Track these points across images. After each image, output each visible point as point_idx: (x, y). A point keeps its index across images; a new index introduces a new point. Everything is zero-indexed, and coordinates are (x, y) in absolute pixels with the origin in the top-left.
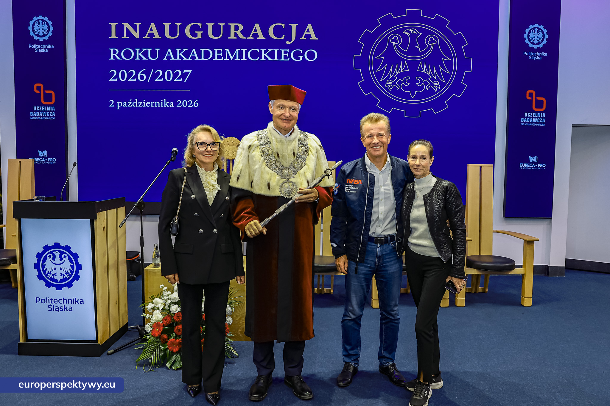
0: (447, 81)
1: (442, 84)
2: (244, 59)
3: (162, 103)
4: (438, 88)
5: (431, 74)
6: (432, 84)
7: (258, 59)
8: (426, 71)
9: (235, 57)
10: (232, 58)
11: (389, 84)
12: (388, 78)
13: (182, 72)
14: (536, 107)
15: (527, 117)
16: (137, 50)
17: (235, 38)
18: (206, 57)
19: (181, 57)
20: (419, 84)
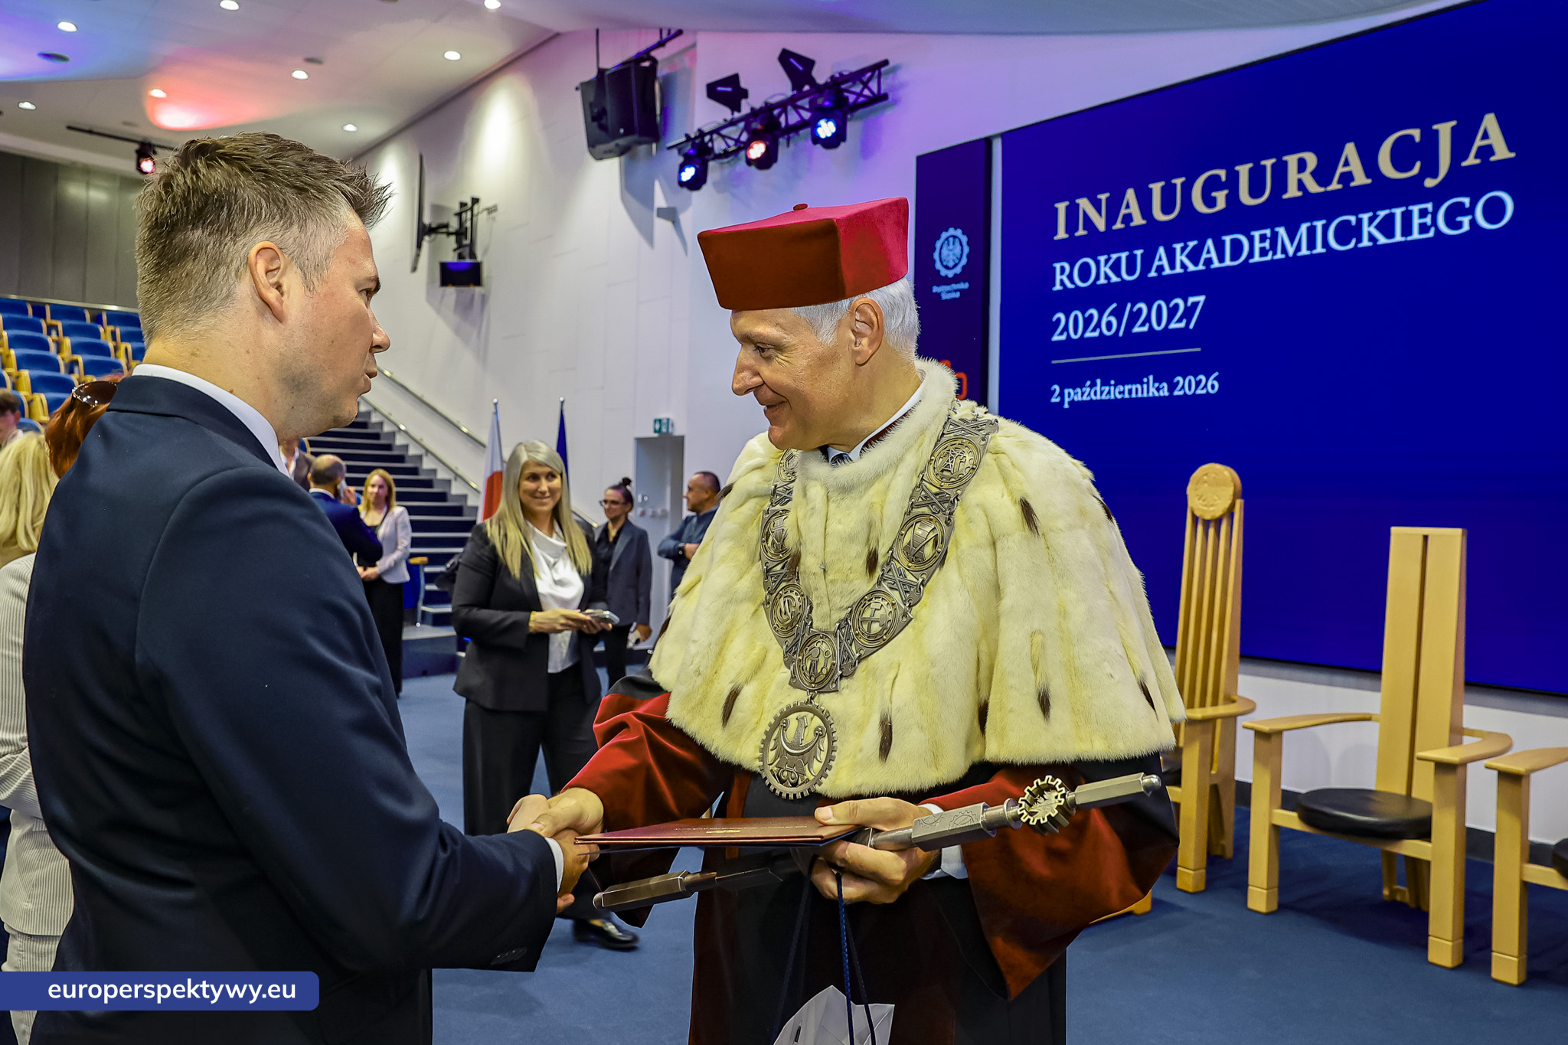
3: (1145, 386)
7: (1352, 245)
9: (1298, 248)
10: (1291, 251)
13: (1186, 302)
16: (1102, 259)
17: (1300, 194)
18: (1235, 256)
19: (1183, 266)
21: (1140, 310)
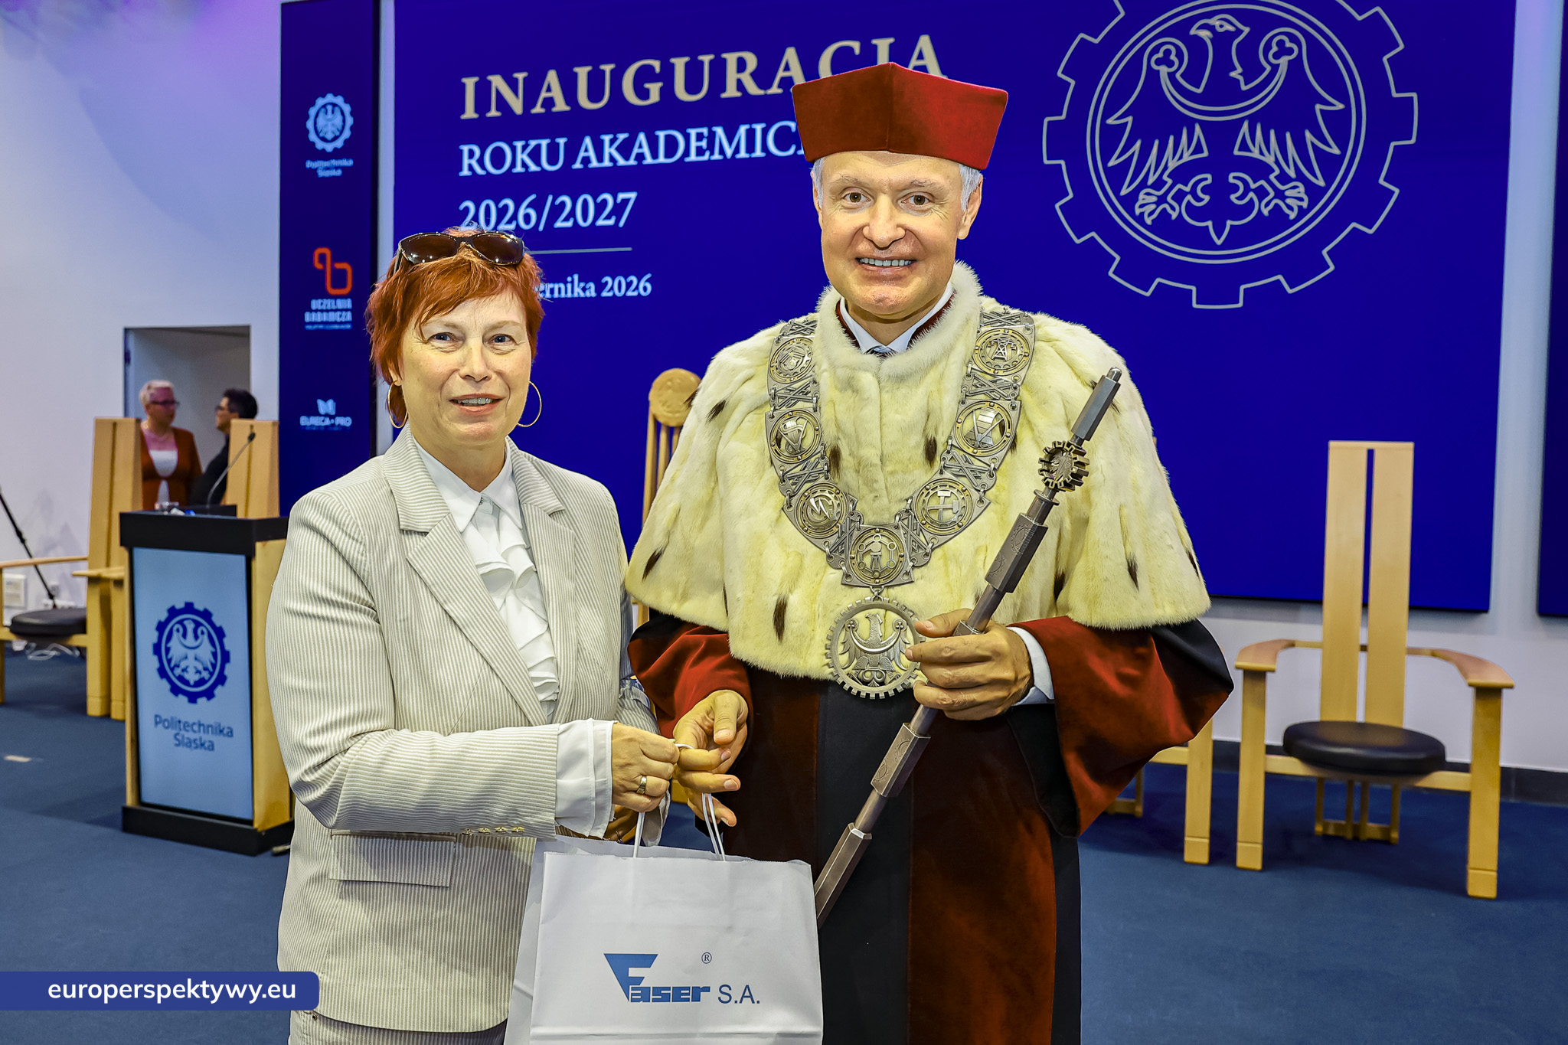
0: (1329, 182)
1: (1314, 193)
2: (758, 153)
3: (569, 286)
4: (1300, 207)
5: (1277, 162)
6: (1280, 195)
7: (791, 151)
8: (1261, 153)
9: (737, 150)
11: (1147, 201)
12: (1143, 185)
13: (615, 198)
16: (519, 144)
17: (739, 94)
18: (670, 153)
19: (612, 159)
20: (1240, 198)
21: (563, 204)
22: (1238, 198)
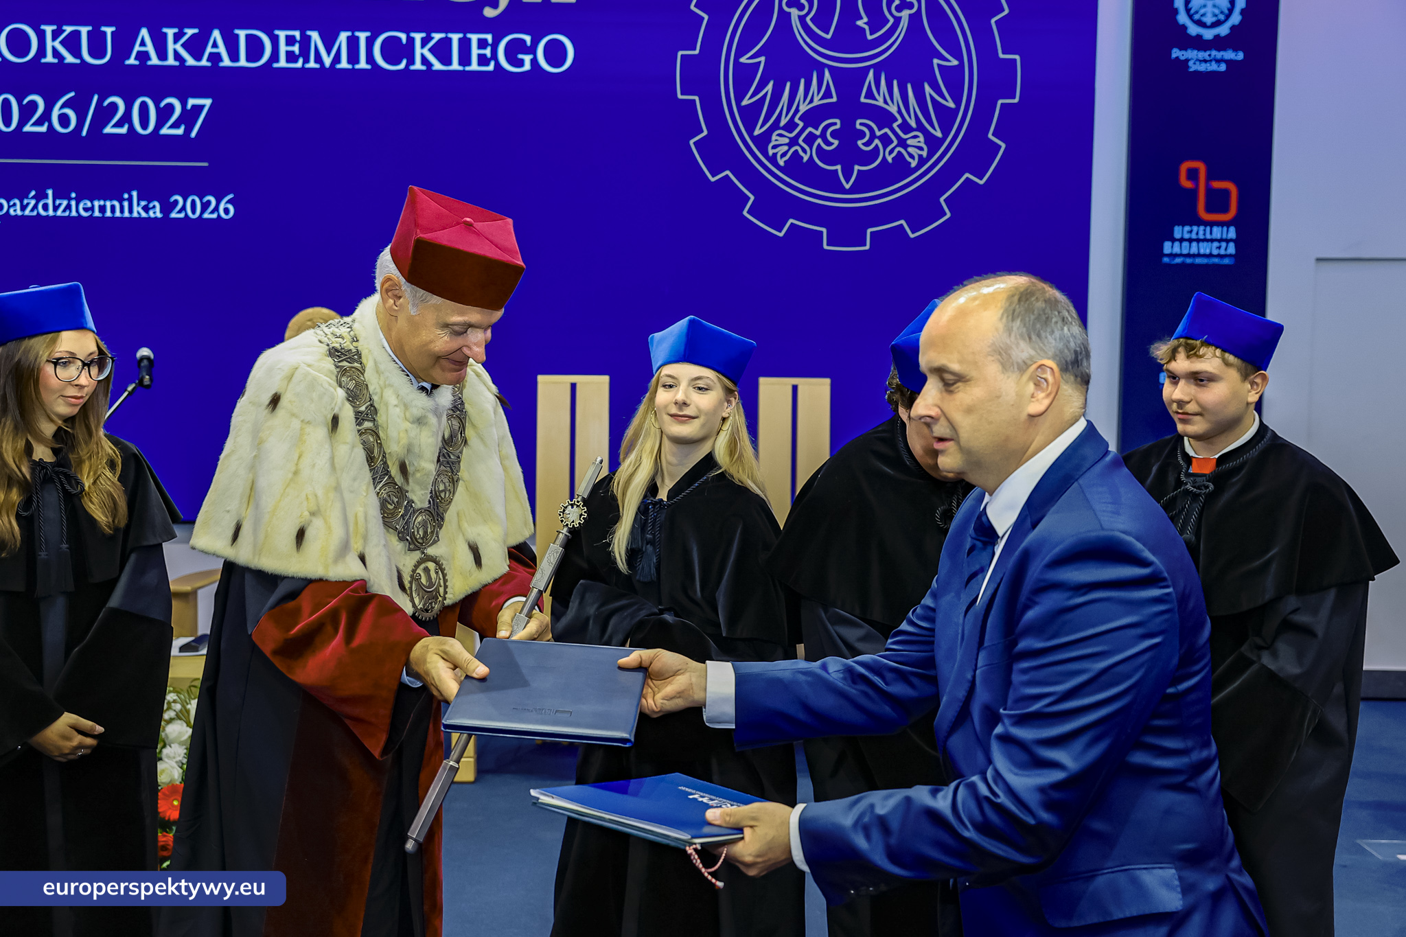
0: (946, 134)
1: (933, 144)
2: (363, 65)
3: (126, 204)
4: (920, 156)
5: (899, 112)
6: (903, 143)
7: (403, 66)
8: (885, 102)
10: (327, 61)
11: (779, 143)
12: (776, 126)
13: (184, 103)
14: (1209, 209)
15: (1182, 240)
18: (253, 55)
19: (179, 59)
20: (866, 144)
21: (114, 106)
22: (865, 144)
